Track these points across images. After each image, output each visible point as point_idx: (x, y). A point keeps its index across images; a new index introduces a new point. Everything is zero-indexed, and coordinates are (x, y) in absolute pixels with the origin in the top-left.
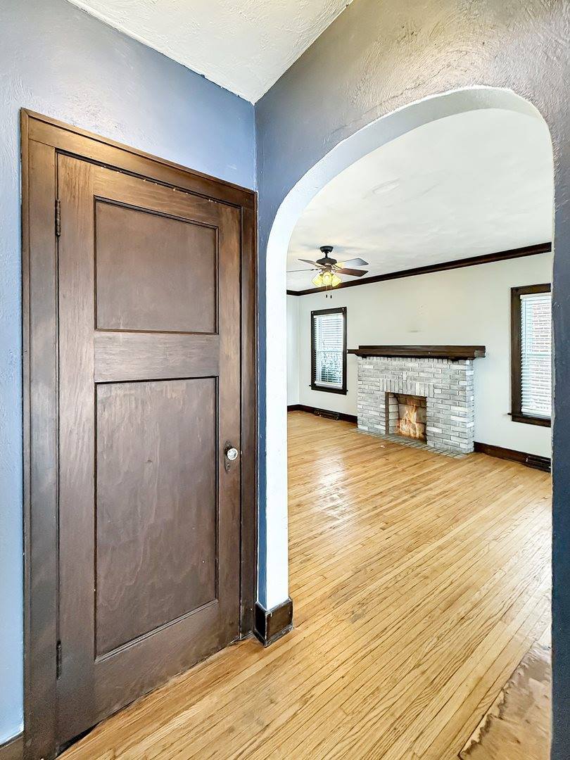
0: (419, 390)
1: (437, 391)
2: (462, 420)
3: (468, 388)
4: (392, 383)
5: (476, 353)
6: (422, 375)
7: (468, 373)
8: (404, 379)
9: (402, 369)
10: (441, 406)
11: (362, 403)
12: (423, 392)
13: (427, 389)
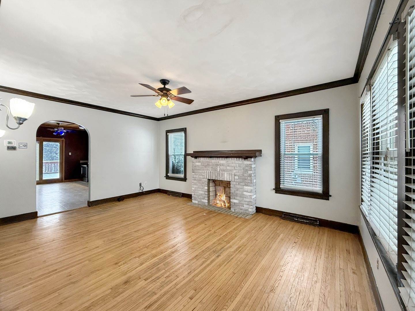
0: (226, 177)
1: (236, 177)
2: (250, 194)
3: (253, 175)
4: (212, 173)
5: (257, 154)
6: (228, 168)
7: (253, 166)
8: (218, 171)
9: (217, 165)
10: (238, 187)
11: (195, 186)
12: (228, 178)
13: (231, 176)
